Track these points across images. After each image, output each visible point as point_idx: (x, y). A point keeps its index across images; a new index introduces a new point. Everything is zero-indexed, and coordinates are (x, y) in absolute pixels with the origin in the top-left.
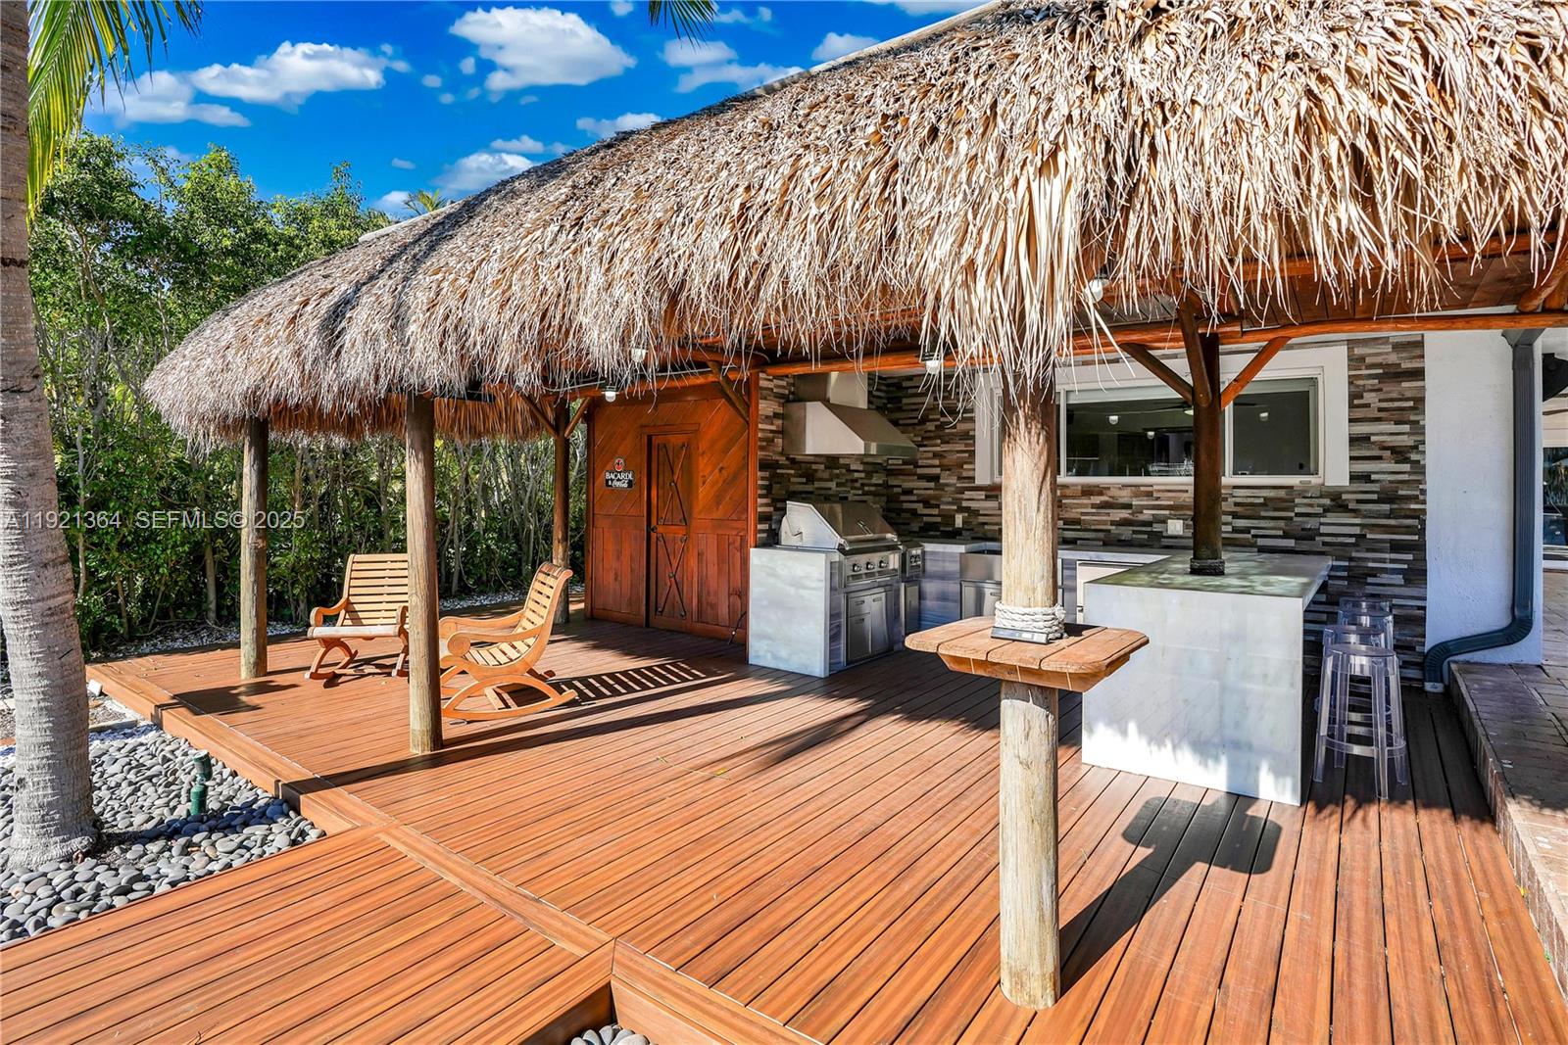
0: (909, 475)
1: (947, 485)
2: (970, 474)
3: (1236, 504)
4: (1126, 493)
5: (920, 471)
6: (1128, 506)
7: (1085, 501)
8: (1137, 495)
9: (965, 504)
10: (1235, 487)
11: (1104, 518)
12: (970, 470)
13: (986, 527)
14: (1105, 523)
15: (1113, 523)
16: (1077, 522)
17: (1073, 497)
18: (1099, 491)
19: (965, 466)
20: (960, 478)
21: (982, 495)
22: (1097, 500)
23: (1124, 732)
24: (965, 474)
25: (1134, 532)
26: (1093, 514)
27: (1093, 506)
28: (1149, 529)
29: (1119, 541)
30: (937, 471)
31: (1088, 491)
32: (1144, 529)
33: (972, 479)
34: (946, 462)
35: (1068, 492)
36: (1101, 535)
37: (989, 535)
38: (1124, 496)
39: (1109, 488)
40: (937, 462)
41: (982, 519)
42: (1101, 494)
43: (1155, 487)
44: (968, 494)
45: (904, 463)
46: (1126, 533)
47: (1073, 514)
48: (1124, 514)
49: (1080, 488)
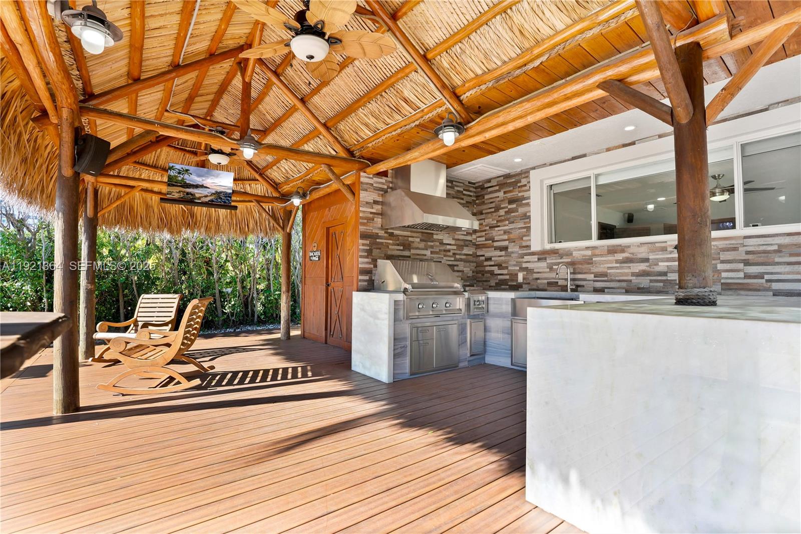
0: (489, 247)
1: (512, 253)
2: (527, 243)
3: (748, 253)
4: (644, 249)
5: (496, 244)
6: (646, 260)
7: (610, 258)
8: (652, 251)
9: (524, 265)
10: (746, 237)
11: (626, 271)
12: (527, 241)
13: (539, 281)
14: (626, 274)
15: (633, 274)
16: (605, 275)
17: (601, 255)
18: (622, 249)
19: (524, 238)
20: (521, 247)
21: (535, 258)
22: (620, 256)
23: (565, 480)
24: (524, 244)
25: (651, 281)
26: (617, 268)
27: (617, 261)
28: (664, 278)
29: (639, 288)
30: (506, 243)
31: (612, 251)
32: (659, 278)
33: (528, 247)
34: (512, 236)
35: (597, 252)
36: (624, 284)
37: (541, 287)
38: (643, 253)
39: (629, 247)
40: (506, 237)
41: (536, 276)
42: (623, 251)
43: (668, 243)
44: (527, 258)
45: (486, 240)
46: (644, 282)
47: (601, 269)
48: (643, 267)
49: (606, 248)
